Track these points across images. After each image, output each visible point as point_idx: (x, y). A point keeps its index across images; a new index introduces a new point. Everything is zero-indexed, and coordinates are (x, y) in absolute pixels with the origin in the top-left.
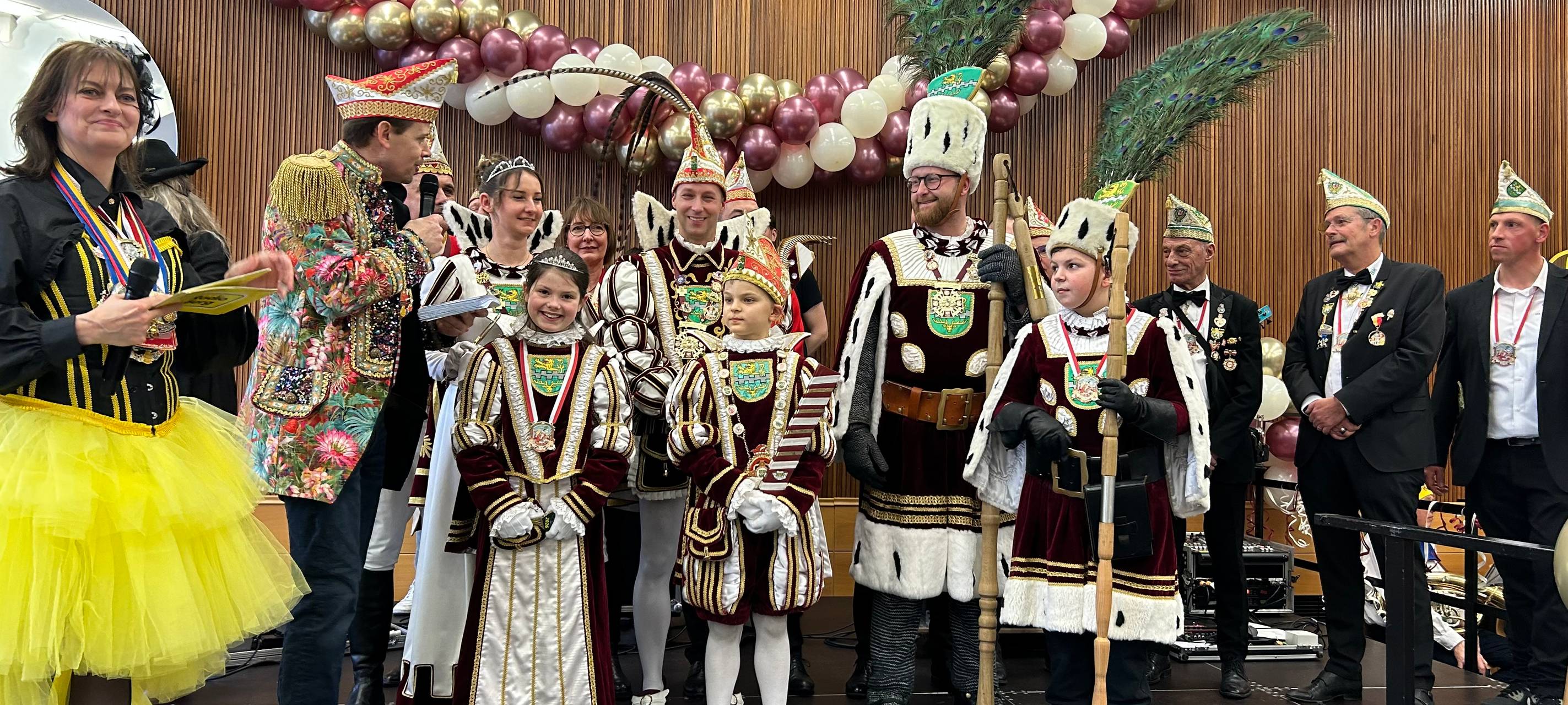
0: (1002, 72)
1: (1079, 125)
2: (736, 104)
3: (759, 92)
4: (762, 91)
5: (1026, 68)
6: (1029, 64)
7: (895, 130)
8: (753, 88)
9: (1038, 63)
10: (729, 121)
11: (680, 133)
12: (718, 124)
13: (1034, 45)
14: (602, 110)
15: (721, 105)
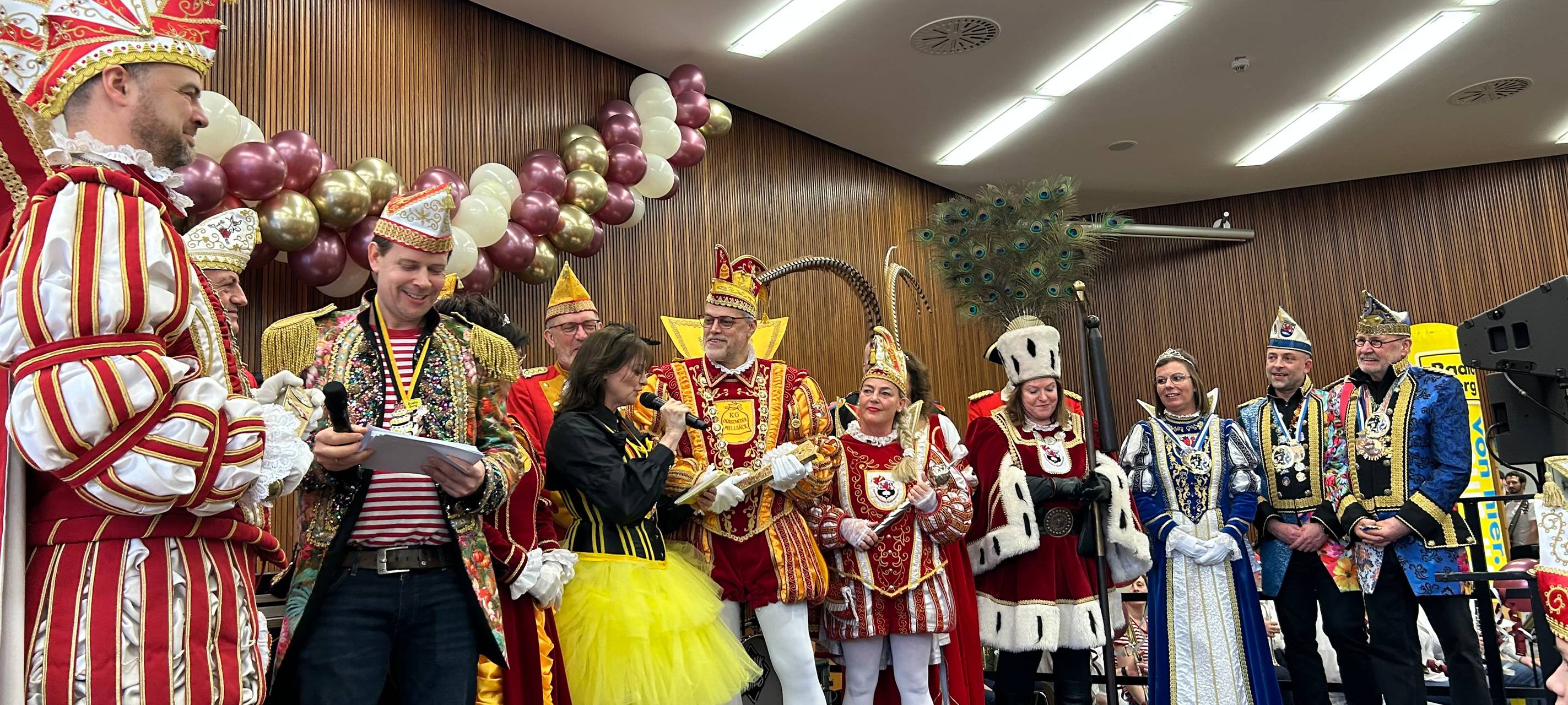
0: (602, 199)
1: (616, 259)
2: (365, 188)
3: (379, 179)
4: (383, 178)
5: (615, 197)
6: (619, 194)
7: (510, 244)
8: (371, 174)
9: (625, 193)
10: (354, 211)
11: (294, 215)
12: (339, 210)
13: (619, 176)
14: (196, 173)
15: (348, 188)
